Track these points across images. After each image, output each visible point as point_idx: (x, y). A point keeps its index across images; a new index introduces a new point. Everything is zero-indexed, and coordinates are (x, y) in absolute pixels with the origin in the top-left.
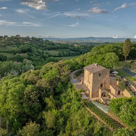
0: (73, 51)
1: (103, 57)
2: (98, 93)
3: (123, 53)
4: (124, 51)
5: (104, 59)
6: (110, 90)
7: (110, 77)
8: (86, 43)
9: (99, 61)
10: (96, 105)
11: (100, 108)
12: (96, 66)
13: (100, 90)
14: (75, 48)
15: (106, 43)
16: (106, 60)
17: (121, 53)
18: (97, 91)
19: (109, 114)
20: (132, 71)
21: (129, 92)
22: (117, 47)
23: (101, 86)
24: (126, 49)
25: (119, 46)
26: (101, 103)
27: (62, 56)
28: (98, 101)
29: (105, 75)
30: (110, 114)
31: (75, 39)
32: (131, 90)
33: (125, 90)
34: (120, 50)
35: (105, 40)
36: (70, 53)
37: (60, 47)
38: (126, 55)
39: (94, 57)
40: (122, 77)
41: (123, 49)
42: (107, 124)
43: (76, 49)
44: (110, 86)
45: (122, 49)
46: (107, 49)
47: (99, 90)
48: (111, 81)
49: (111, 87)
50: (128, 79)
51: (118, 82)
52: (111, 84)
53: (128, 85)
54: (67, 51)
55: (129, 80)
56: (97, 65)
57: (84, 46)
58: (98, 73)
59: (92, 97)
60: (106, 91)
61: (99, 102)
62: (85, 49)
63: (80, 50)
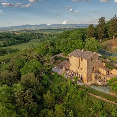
0: (16, 39)
8: (24, 31)
11: (101, 90)
12: (83, 52)
13: (93, 74)
15: (42, 29)
18: (90, 75)
20: (108, 52)
23: (93, 70)
26: (99, 86)
27: (8, 46)
28: (95, 84)
29: (96, 59)
30: (112, 93)
31: (12, 28)
35: (40, 27)
36: (15, 41)
37: (3, 36)
43: (20, 37)
44: (99, 68)
54: (11, 40)
57: (25, 34)
61: (97, 85)
62: (27, 36)
63: (24, 38)
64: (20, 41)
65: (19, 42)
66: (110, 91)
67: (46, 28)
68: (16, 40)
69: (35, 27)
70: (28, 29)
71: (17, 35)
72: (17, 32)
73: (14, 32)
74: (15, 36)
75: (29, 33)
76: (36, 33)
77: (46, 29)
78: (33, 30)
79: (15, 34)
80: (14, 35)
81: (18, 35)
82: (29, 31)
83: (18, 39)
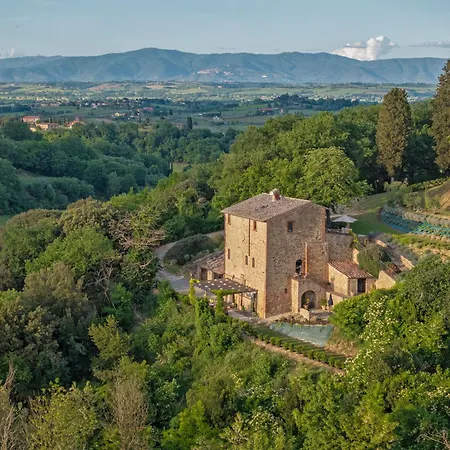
0: (32, 170)
1: (296, 167)
2: (287, 295)
3: (376, 154)
4: (382, 142)
5: (298, 174)
6: (329, 284)
7: (329, 235)
8: (115, 105)
9: (280, 184)
10: (284, 332)
12: (273, 200)
13: (295, 283)
14: (51, 149)
16: (309, 175)
17: (368, 153)
18: (282, 288)
19: (332, 347)
20: (408, 215)
21: (393, 277)
22: (351, 128)
23: (298, 271)
24: (388, 136)
25: (360, 122)
26: (301, 323)
29: (311, 228)
30: (335, 346)
32: (399, 272)
33: (382, 274)
34: (367, 141)
35: (277, 78)
36: (17, 188)
38: (392, 161)
39: (258, 172)
40: (371, 239)
41: (379, 134)
42: (326, 366)
43: (60, 159)
44: (330, 267)
45: (372, 136)
46: (308, 137)
47: (290, 283)
48: (330, 250)
49: (333, 271)
50: (392, 240)
51: (356, 253)
52: (331, 261)
53: (393, 259)
55: (394, 241)
56: (277, 197)
57: (112, 133)
58: (284, 221)
59: (268, 311)
60: (316, 288)
61: (295, 322)
62: (128, 156)
63: (92, 163)
64: (59, 186)
65: (54, 193)
66: (330, 339)
67: (334, 87)
68: (26, 179)
69: (229, 77)
70: (156, 89)
71: (38, 136)
72: (45, 115)
73: (26, 109)
74: (29, 143)
75: (149, 129)
76: (207, 134)
77: (321, 102)
78: (194, 106)
79: (27, 126)
80: (16, 138)
81: (50, 139)
82: (158, 107)
83: (48, 172)
